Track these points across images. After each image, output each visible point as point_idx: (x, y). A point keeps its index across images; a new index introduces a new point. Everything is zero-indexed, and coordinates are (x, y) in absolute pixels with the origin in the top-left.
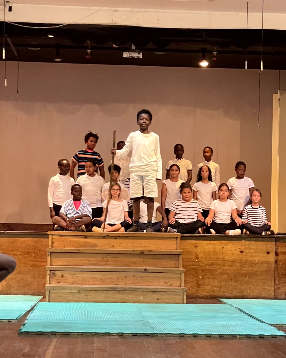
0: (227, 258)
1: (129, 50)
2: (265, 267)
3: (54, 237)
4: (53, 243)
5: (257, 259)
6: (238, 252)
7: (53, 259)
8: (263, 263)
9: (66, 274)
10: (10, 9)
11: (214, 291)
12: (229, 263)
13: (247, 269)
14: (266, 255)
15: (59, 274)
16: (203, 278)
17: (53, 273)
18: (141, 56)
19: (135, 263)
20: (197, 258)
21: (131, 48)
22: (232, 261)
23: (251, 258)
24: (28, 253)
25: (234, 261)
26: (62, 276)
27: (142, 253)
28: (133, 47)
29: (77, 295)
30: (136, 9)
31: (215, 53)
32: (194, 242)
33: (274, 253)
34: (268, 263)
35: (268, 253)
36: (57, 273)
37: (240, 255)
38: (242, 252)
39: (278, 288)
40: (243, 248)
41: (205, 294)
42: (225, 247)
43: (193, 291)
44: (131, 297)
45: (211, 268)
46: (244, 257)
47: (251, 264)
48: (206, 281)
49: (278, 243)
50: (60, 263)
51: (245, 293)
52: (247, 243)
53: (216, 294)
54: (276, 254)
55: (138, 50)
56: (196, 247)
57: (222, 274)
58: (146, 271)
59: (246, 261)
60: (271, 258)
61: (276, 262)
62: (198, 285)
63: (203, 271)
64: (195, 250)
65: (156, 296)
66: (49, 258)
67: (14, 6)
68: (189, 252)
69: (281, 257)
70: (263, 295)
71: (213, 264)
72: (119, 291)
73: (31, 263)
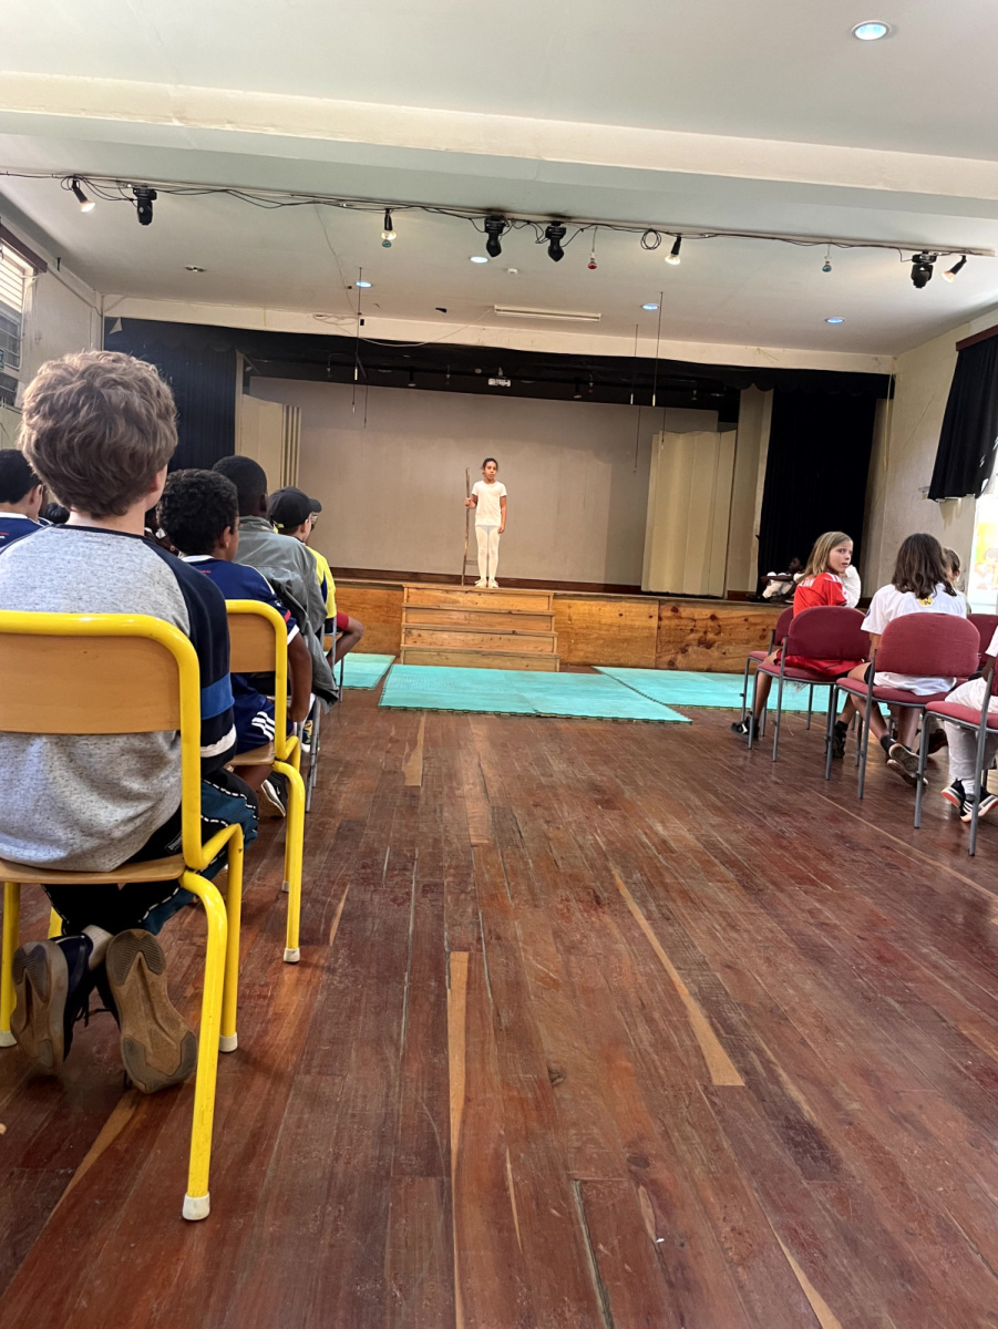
0: (603, 621)
1: (495, 376)
2: (646, 633)
3: (410, 590)
4: (408, 597)
5: (637, 623)
6: (617, 615)
7: (409, 616)
8: (644, 628)
9: (423, 633)
10: (362, 322)
11: (587, 657)
12: (606, 627)
13: (627, 634)
14: (647, 618)
15: (415, 632)
16: (576, 643)
17: (409, 631)
18: (509, 384)
19: (501, 624)
20: (570, 620)
21: (497, 374)
23: (631, 623)
24: (380, 607)
25: (611, 625)
26: (419, 635)
27: (510, 613)
28: (501, 373)
29: (437, 658)
30: (507, 329)
31: (591, 384)
32: (568, 601)
33: (657, 617)
34: (649, 628)
35: (651, 617)
36: (414, 631)
37: (620, 619)
38: (621, 615)
39: (660, 657)
40: (622, 611)
41: (576, 660)
42: (602, 609)
43: (565, 656)
44: (498, 662)
45: (585, 631)
46: (622, 621)
47: (632, 628)
48: (580, 646)
49: (662, 607)
50: (417, 620)
51: (622, 661)
52: (628, 605)
53: (590, 661)
54: (660, 619)
55: (506, 377)
56: (570, 607)
57: (597, 639)
58: (514, 633)
59: (626, 625)
60: (654, 622)
61: (659, 628)
62: (570, 651)
63: (576, 634)
64: (568, 611)
65: (525, 662)
66: (404, 614)
67: (366, 319)
68: (560, 613)
69: (665, 622)
70: (643, 663)
71: (587, 627)
72: (484, 655)
73: (382, 618)
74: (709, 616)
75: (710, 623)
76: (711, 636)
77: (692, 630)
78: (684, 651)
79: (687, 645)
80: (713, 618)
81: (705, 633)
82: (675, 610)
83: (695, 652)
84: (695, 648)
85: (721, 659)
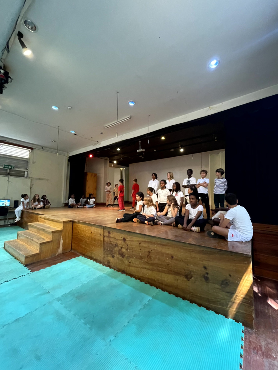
0: (87, 235)
2: (99, 243)
5: (97, 238)
6: (90, 232)
8: (99, 240)
13: (94, 242)
14: (100, 236)
16: (80, 243)
22: (88, 237)
23: (95, 237)
33: (103, 236)
34: (101, 241)
38: (92, 232)
39: (104, 257)
41: (80, 251)
42: (87, 229)
43: (77, 248)
46: (92, 236)
47: (95, 240)
48: (81, 245)
49: (105, 230)
51: (93, 255)
52: (94, 228)
54: (104, 237)
57: (85, 242)
59: (93, 238)
60: (102, 238)
61: (104, 241)
62: (78, 246)
63: (80, 239)
64: (78, 228)
68: (75, 229)
71: (82, 237)
74: (122, 238)
75: (123, 243)
76: (124, 250)
77: (116, 245)
78: (113, 257)
79: (115, 253)
80: (124, 240)
81: (121, 248)
82: (109, 233)
83: (118, 258)
84: (118, 256)
85: (129, 266)
